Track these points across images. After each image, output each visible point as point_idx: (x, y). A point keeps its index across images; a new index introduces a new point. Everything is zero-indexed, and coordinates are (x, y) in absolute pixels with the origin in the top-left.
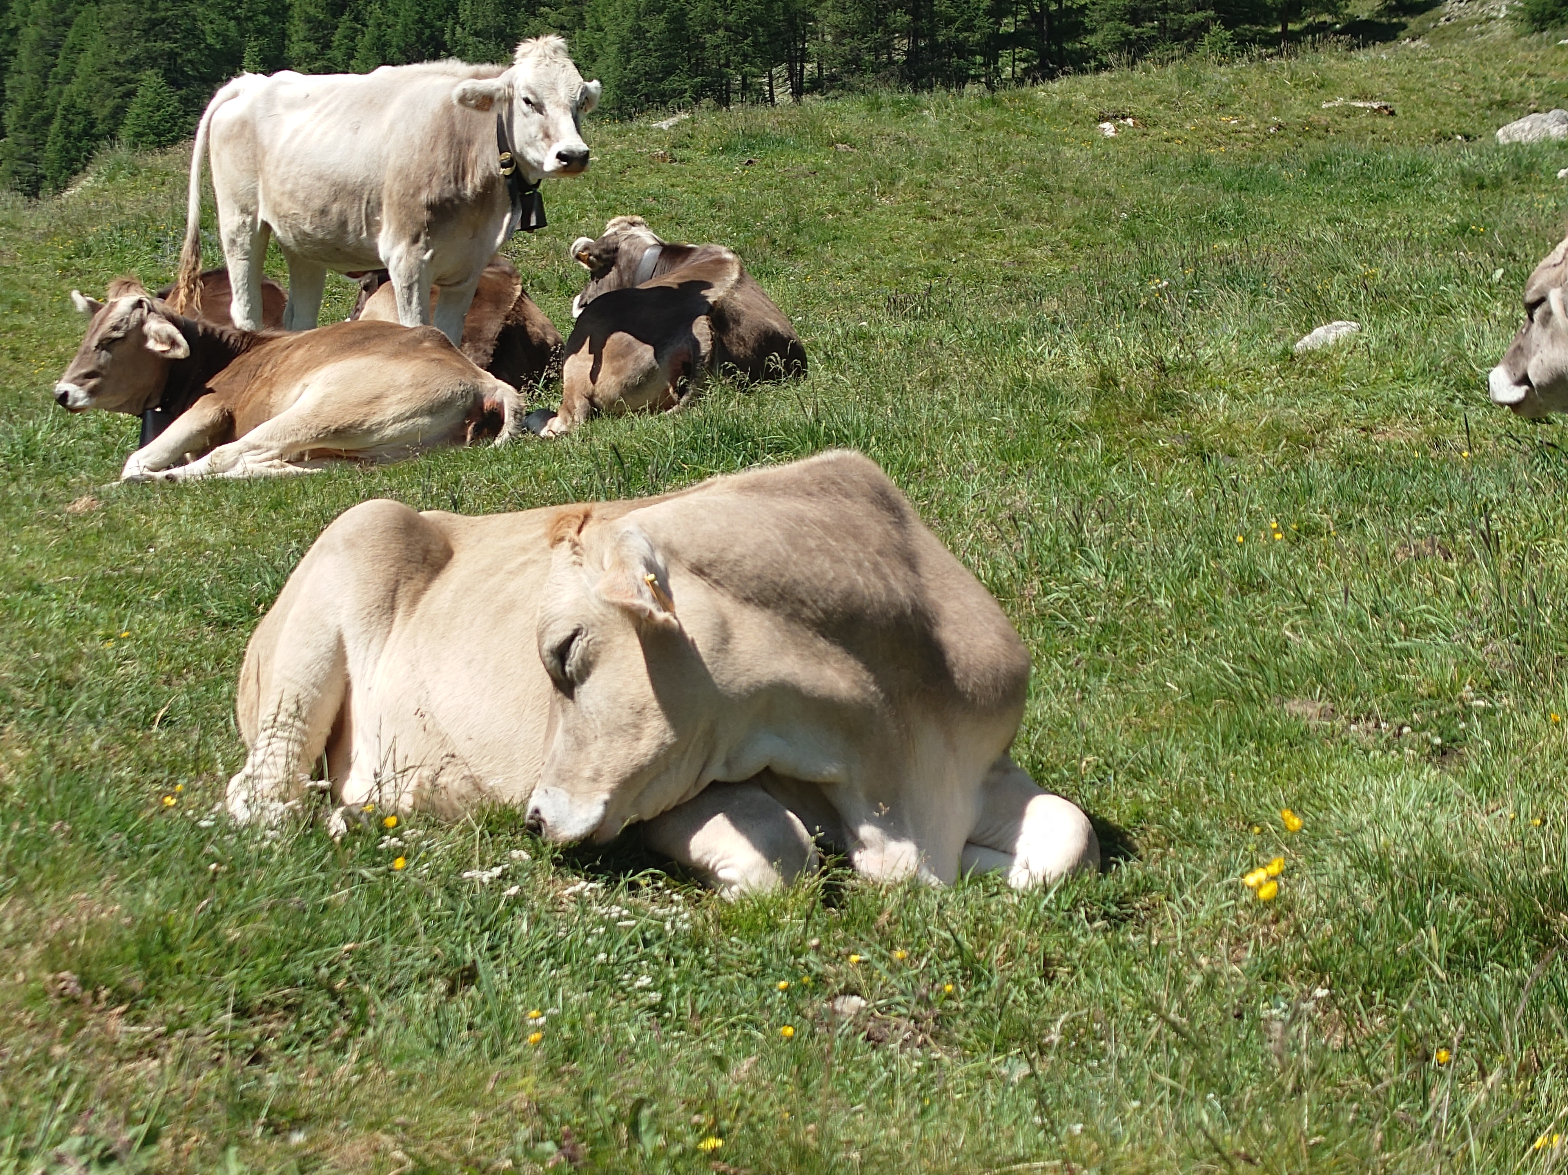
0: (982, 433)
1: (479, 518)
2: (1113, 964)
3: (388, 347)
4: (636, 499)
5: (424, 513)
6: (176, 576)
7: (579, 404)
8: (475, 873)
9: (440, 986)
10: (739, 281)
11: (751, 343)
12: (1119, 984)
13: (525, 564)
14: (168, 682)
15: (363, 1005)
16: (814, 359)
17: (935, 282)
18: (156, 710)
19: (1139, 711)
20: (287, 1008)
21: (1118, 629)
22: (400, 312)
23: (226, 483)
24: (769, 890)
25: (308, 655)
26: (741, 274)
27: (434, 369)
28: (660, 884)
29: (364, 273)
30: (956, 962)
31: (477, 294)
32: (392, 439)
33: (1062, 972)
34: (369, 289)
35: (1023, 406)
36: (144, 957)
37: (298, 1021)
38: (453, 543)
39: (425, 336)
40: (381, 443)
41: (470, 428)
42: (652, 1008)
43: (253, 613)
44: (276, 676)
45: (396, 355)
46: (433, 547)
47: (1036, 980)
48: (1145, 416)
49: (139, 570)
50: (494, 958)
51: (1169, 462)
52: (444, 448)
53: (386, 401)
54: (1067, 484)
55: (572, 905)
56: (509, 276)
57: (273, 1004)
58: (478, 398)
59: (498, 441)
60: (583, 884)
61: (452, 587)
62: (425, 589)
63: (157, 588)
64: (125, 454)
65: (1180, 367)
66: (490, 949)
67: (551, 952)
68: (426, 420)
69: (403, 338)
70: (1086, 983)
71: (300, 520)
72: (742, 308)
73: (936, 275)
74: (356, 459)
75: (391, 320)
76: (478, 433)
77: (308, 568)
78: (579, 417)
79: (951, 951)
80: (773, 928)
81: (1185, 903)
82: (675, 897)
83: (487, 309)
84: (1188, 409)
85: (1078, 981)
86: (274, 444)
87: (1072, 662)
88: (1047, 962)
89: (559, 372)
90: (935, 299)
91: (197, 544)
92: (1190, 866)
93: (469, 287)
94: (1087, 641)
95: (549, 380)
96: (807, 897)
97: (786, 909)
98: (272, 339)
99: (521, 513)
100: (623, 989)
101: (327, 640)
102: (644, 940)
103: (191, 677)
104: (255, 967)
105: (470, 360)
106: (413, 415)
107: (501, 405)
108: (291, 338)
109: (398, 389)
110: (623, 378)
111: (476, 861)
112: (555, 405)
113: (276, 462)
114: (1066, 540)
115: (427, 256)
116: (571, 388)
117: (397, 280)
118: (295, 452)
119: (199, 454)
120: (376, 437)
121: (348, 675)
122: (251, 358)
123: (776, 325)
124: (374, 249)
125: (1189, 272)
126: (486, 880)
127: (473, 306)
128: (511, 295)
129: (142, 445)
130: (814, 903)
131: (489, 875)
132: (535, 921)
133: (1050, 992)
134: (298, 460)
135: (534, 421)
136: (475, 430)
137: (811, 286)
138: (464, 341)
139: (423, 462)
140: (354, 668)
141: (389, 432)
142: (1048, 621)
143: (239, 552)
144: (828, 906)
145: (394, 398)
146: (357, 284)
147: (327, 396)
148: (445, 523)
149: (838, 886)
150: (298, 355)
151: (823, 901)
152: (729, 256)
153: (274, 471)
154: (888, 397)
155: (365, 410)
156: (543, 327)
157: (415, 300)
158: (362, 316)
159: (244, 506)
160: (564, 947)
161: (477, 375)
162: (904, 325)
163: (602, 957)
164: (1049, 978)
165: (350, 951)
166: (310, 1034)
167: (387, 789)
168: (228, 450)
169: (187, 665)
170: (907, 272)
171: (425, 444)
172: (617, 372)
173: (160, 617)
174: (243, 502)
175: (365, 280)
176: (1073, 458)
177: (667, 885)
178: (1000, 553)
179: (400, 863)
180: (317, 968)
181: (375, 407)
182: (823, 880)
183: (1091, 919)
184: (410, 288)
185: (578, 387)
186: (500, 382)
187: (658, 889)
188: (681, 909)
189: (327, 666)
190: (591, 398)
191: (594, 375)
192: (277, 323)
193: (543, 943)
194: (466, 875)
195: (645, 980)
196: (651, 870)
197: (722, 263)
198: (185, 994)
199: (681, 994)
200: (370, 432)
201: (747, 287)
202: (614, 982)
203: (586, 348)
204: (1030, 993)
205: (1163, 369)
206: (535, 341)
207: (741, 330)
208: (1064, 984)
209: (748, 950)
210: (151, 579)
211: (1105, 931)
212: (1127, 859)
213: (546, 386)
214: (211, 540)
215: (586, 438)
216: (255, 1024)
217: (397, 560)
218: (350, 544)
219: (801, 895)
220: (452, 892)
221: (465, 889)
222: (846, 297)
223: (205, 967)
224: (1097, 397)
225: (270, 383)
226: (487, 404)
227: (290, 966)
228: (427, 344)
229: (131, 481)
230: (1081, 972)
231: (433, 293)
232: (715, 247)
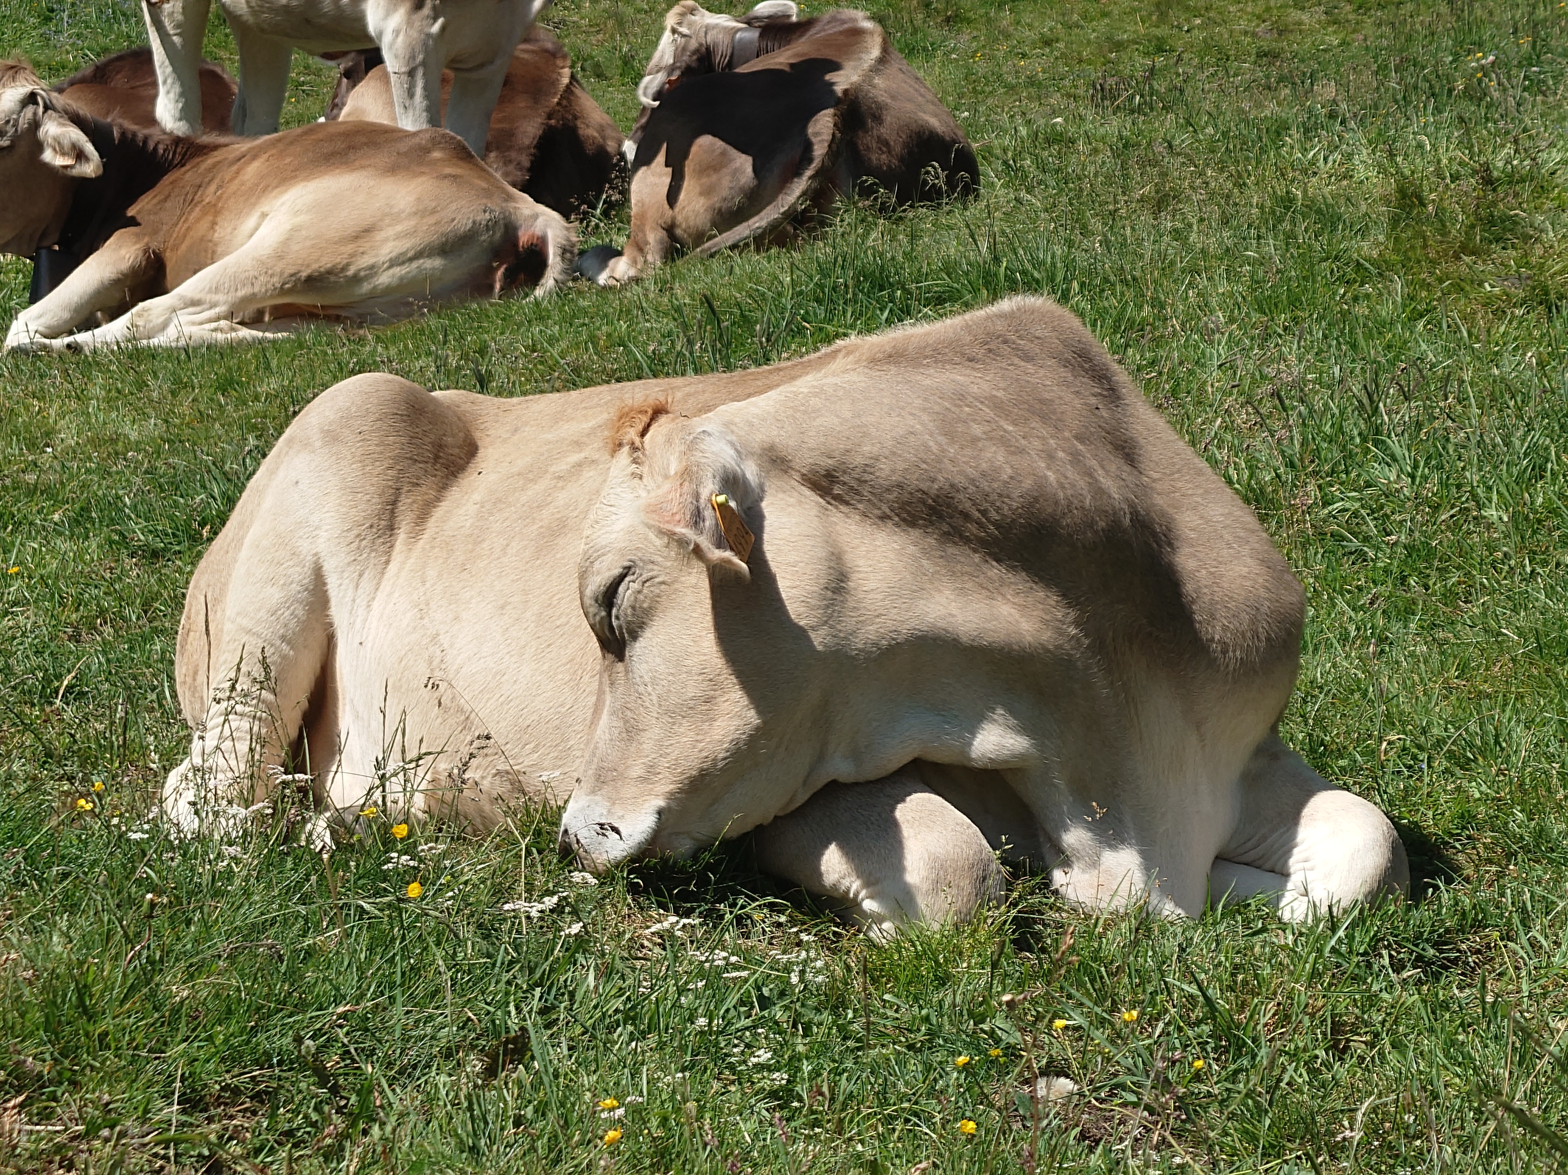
0: (1232, 275)
1: (515, 400)
2: (1431, 1030)
3: (383, 158)
4: (738, 372)
5: (437, 394)
6: (84, 486)
7: (654, 237)
8: (521, 905)
9: (475, 1064)
10: (882, 60)
11: (898, 149)
12: (1441, 1058)
13: (579, 465)
14: (76, 638)
15: (365, 1093)
16: (988, 172)
17: (1160, 60)
18: (59, 677)
19: (1463, 669)
20: (257, 1097)
21: (1431, 553)
22: (398, 109)
23: (153, 354)
24: (936, 927)
25: (274, 595)
26: (885, 50)
27: (447, 189)
28: (783, 919)
29: (344, 54)
30: (1206, 1028)
31: (507, 82)
32: (389, 290)
33: (1358, 1044)
34: (353, 76)
35: (1290, 236)
36: (52, 1026)
37: (273, 1116)
38: (477, 435)
39: (435, 143)
40: (373, 296)
41: (500, 273)
42: (773, 1094)
43: (195, 539)
44: (228, 626)
45: (392, 170)
46: (449, 440)
47: (1321, 1053)
48: (1465, 249)
49: (31, 478)
50: (548, 1026)
51: (1500, 314)
52: (462, 302)
53: (380, 236)
54: (1354, 346)
55: (657, 950)
56: (553, 55)
57: (236, 1091)
58: (510, 229)
59: (539, 292)
60: (673, 919)
61: (476, 497)
62: (438, 500)
63: (58, 503)
64: (10, 314)
65: (1513, 179)
66: (543, 1012)
67: (630, 1016)
68: (437, 263)
69: (403, 147)
70: (1392, 1057)
71: (259, 406)
72: (883, 98)
73: (1160, 50)
74: (338, 319)
75: (384, 120)
76: (510, 282)
77: (272, 472)
78: (654, 257)
79: (1198, 1013)
80: (943, 980)
81: (1533, 944)
82: (804, 937)
83: (522, 103)
84: (1526, 238)
85: (1381, 1054)
86: (221, 297)
87: (1364, 600)
88: (1337, 1027)
89: (625, 193)
90: (1160, 86)
91: (113, 441)
92: (1538, 890)
93: (496, 72)
94: (1387, 571)
95: (610, 205)
96: (990, 937)
97: (961, 954)
98: (216, 147)
99: (574, 394)
100: (732, 1067)
101: (301, 575)
102: (761, 998)
103: (108, 630)
104: (210, 1039)
105: (498, 175)
106: (418, 255)
107: (543, 240)
108: (243, 146)
109: (396, 218)
110: (716, 200)
111: (521, 887)
112: (620, 241)
113: (223, 323)
114: (1354, 427)
115: (436, 28)
116: (642, 216)
117: (392, 62)
118: (249, 311)
119: (114, 314)
120: (366, 287)
121: (331, 625)
122: (187, 175)
123: (934, 122)
124: (360, 20)
125: (1525, 42)
126: (534, 914)
127: (503, 100)
128: (555, 83)
129: (33, 300)
130: (1002, 944)
131: (540, 907)
132: (606, 972)
133: (1341, 1071)
134: (255, 321)
135: (588, 263)
136: (506, 275)
137: (981, 67)
138: (488, 148)
139: (433, 322)
140: (338, 613)
141: (385, 279)
142: (1330, 543)
143: (173, 452)
144: (1021, 950)
145: (390, 232)
146: (335, 69)
147: (295, 229)
148: (467, 407)
149: (1035, 921)
150: (253, 170)
151: (1013, 942)
152: (868, 25)
153: (220, 336)
154: (1096, 224)
155: (350, 248)
156: (601, 129)
157: (419, 91)
158: (344, 115)
159: (179, 386)
160: (648, 1007)
161: (509, 198)
162: (1115, 121)
163: (702, 1021)
164: (1340, 1051)
165: (344, 1016)
166: (290, 1133)
168: (156, 306)
169: (102, 612)
170: (1119, 46)
171: (436, 296)
172: (707, 192)
173: (63, 545)
174: (177, 381)
175: (345, 64)
176: (1362, 310)
177: (793, 922)
178: (1260, 446)
179: (414, 890)
180: (299, 1040)
181: (363, 244)
182: (1013, 912)
183: (1398, 966)
184: (411, 73)
185: (652, 214)
186: (541, 208)
187: (779, 925)
188: (812, 954)
189: (300, 612)
190: (670, 229)
191: (672, 197)
192: (221, 124)
193: (618, 1003)
194: (506, 907)
195: (764, 1056)
196: (770, 899)
197: (856, 33)
198: (110, 1078)
199: (816, 1073)
200: (357, 279)
201: (893, 69)
202: (720, 1058)
203: (661, 158)
204: (1313, 1072)
205: (1488, 181)
206: (590, 150)
207: (885, 131)
208: (1362, 1059)
209: (908, 1012)
210: (49, 492)
211: (1419, 982)
212: (1449, 881)
213: (606, 214)
214: (134, 436)
215: (664, 287)
216: (210, 1120)
217: (397, 459)
218: (331, 437)
219: (982, 935)
220: (487, 931)
221: (506, 927)
222: (1032, 81)
223: (139, 1038)
224: (1395, 221)
225: (215, 210)
226: (524, 238)
227: (261, 1037)
228: (437, 155)
229: (16, 351)
230: (1386, 1041)
231: (444, 80)
232: (849, 13)
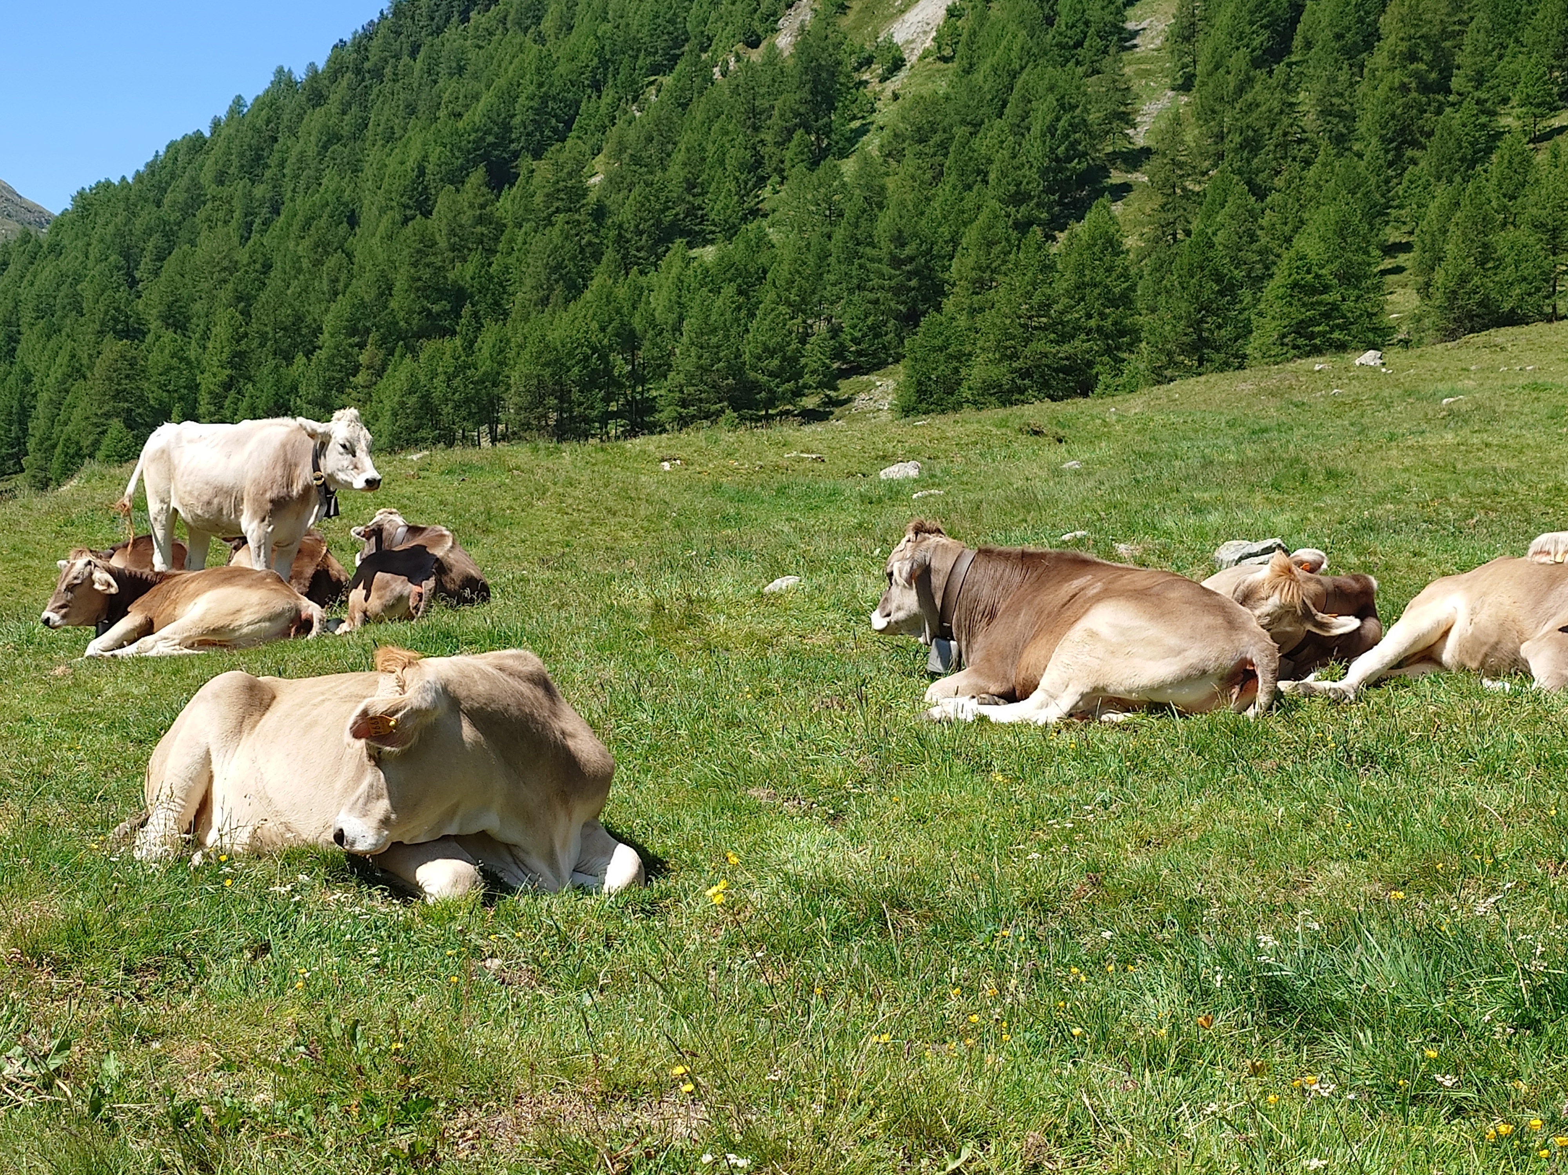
0: (587, 636)
2: (645, 938)
3: (246, 582)
5: (261, 679)
6: (113, 713)
7: (358, 616)
8: (277, 888)
9: (248, 955)
10: (452, 547)
11: (458, 582)
12: (648, 949)
14: (105, 776)
15: (202, 966)
16: (495, 592)
17: (567, 550)
18: (97, 792)
19: (668, 794)
20: (157, 968)
21: (658, 747)
22: (254, 562)
23: (147, 659)
25: (188, 760)
26: (454, 543)
27: (272, 595)
28: (386, 894)
29: (234, 539)
30: (556, 938)
31: (299, 551)
32: (247, 635)
33: (616, 944)
34: (237, 548)
35: (611, 621)
36: (71, 939)
37: (163, 976)
38: (278, 693)
39: (267, 576)
40: (240, 637)
41: (293, 630)
42: (377, 966)
43: (159, 736)
44: (167, 772)
45: (250, 586)
46: (265, 697)
47: (601, 948)
48: (679, 628)
49: (91, 709)
50: (284, 938)
51: (691, 653)
52: (276, 640)
53: (243, 613)
54: (634, 665)
55: (335, 906)
56: (320, 541)
57: (148, 966)
58: (298, 612)
59: (309, 637)
60: (340, 894)
61: (278, 714)
62: (260, 720)
63: (102, 720)
64: (87, 642)
65: (700, 600)
66: (283, 932)
67: (319, 934)
68: (267, 624)
69: (254, 577)
70: (629, 950)
71: (189, 681)
72: (452, 562)
73: (568, 546)
74: (225, 646)
75: (249, 567)
76: (298, 631)
77: (190, 710)
78: (358, 623)
79: (553, 932)
80: (453, 919)
81: (688, 903)
82: (395, 901)
83: (306, 560)
84: (703, 623)
85: (625, 949)
86: (176, 636)
87: (631, 766)
88: (608, 938)
89: (347, 597)
90: (567, 560)
91: (127, 694)
92: (691, 882)
93: (295, 547)
94: (640, 754)
95: (342, 602)
96: (472, 901)
97: (460, 908)
98: (176, 575)
100: (360, 955)
101: (201, 752)
102: (376, 926)
103: (119, 772)
104: (138, 944)
105: (295, 590)
106: (259, 621)
107: (312, 616)
108: (188, 575)
109: (251, 606)
110: (384, 601)
111: (277, 881)
112: (345, 616)
113: (177, 647)
114: (631, 697)
115: (270, 529)
116: (354, 607)
117: (252, 543)
118: (190, 642)
119: (131, 643)
120: (237, 634)
121: (212, 771)
122: (164, 586)
123: (473, 572)
124: (239, 525)
125: (708, 547)
126: (283, 892)
127: (297, 559)
128: (320, 552)
129: (97, 636)
130: (477, 904)
131: (284, 889)
132: (309, 916)
133: (609, 955)
134: (191, 646)
135: (331, 625)
136: (296, 630)
137: (496, 550)
138: (291, 578)
139: (264, 648)
140: (215, 767)
141: (245, 630)
142: (619, 743)
143: (152, 699)
145: (248, 611)
146: (230, 545)
147: (209, 609)
148: (273, 684)
149: (491, 895)
150: (192, 587)
151: (482, 902)
152: (447, 533)
153: (175, 653)
154: (535, 614)
155: (231, 618)
156: (339, 571)
157: (262, 554)
158: (231, 564)
159: (157, 672)
160: (325, 931)
161: (298, 598)
162: (548, 573)
163: (348, 936)
164: (608, 947)
165: (196, 935)
166: (170, 983)
167: (226, 839)
168: (148, 640)
169: (117, 765)
170: (551, 544)
171: (266, 638)
172: (380, 598)
173: (104, 738)
174: (156, 670)
175: (235, 543)
176: (638, 650)
177: (390, 895)
178: (594, 704)
179: (230, 882)
180: (175, 945)
181: (237, 616)
182: (483, 890)
183: (634, 912)
184: (259, 547)
185: (357, 606)
186: (311, 603)
187: (385, 896)
188: (398, 908)
189: (198, 767)
190: (365, 613)
191: (366, 599)
192: (182, 567)
193: (314, 929)
194: (271, 889)
195: (374, 951)
196: (381, 886)
197: (443, 536)
198: (95, 960)
199: (395, 958)
200: (233, 630)
201: (457, 551)
202: (355, 950)
203: (362, 585)
204: (598, 956)
205: (690, 601)
206: (334, 579)
207: (452, 575)
208: (617, 950)
209: (437, 932)
210: (98, 715)
211: (643, 919)
212: (657, 878)
213: (340, 605)
214: (136, 692)
215: (360, 635)
216: (137, 978)
217: (244, 705)
218: (216, 696)
219: (469, 900)
220: (263, 899)
221: (270, 897)
222: (516, 556)
223: (108, 944)
224: (653, 616)
225: (175, 602)
226: (303, 616)
227: (160, 943)
228: (268, 580)
229: (90, 657)
230: (627, 943)
231: (273, 550)
232: (439, 527)
